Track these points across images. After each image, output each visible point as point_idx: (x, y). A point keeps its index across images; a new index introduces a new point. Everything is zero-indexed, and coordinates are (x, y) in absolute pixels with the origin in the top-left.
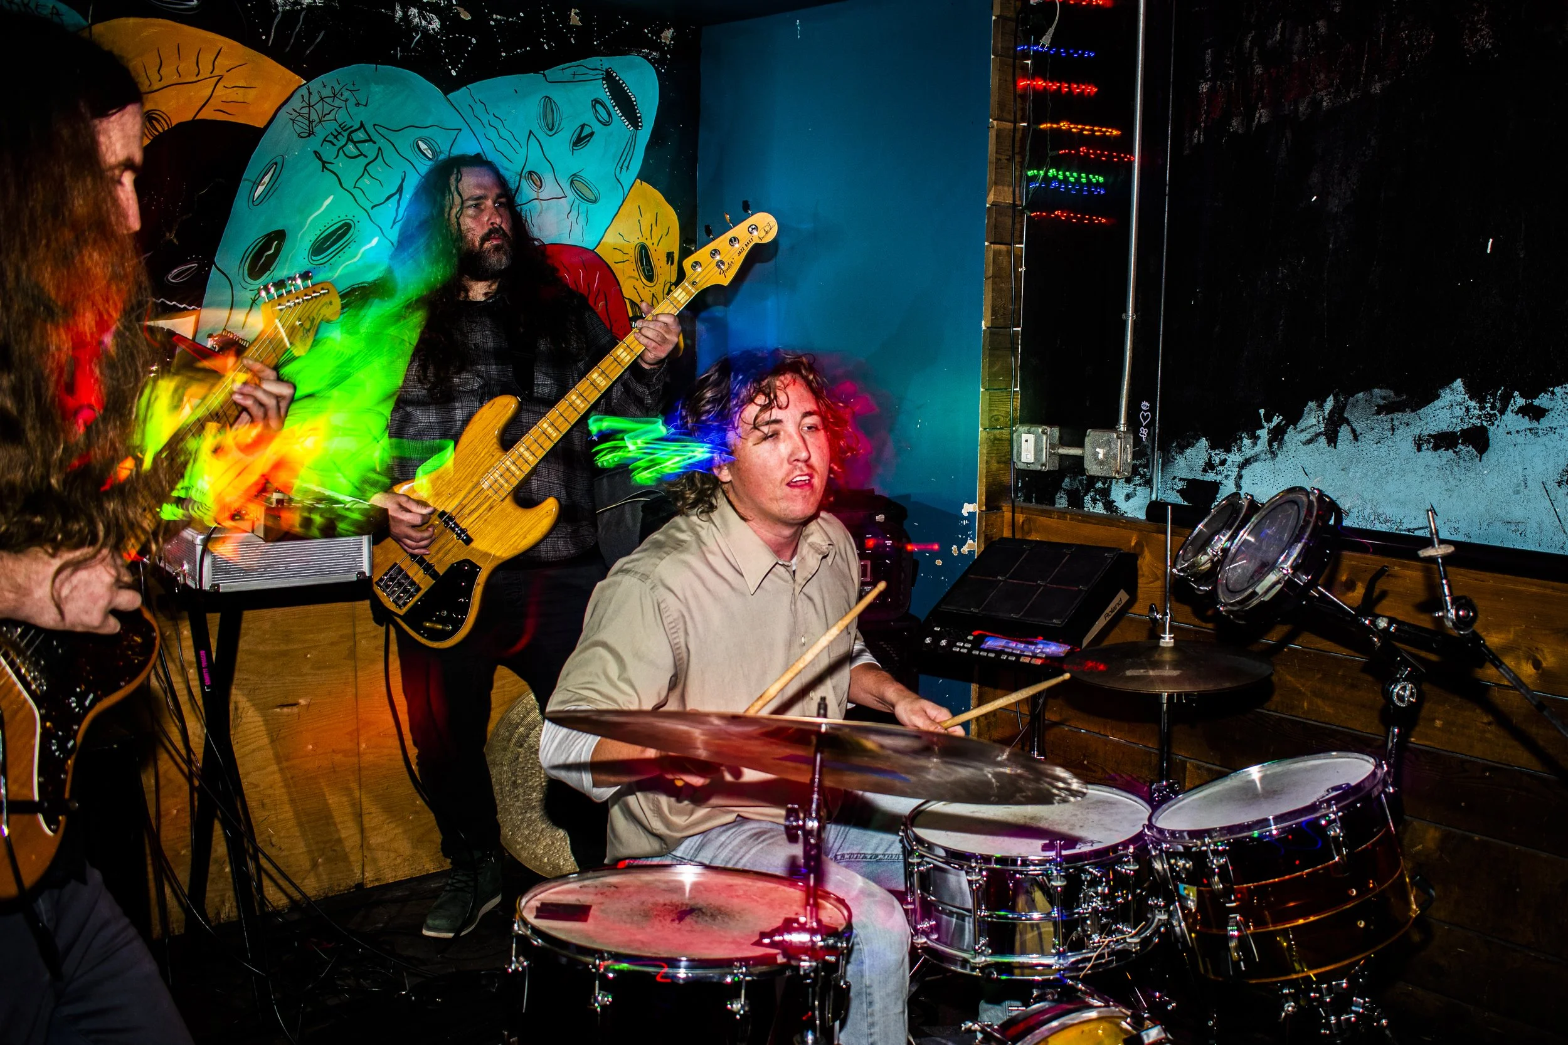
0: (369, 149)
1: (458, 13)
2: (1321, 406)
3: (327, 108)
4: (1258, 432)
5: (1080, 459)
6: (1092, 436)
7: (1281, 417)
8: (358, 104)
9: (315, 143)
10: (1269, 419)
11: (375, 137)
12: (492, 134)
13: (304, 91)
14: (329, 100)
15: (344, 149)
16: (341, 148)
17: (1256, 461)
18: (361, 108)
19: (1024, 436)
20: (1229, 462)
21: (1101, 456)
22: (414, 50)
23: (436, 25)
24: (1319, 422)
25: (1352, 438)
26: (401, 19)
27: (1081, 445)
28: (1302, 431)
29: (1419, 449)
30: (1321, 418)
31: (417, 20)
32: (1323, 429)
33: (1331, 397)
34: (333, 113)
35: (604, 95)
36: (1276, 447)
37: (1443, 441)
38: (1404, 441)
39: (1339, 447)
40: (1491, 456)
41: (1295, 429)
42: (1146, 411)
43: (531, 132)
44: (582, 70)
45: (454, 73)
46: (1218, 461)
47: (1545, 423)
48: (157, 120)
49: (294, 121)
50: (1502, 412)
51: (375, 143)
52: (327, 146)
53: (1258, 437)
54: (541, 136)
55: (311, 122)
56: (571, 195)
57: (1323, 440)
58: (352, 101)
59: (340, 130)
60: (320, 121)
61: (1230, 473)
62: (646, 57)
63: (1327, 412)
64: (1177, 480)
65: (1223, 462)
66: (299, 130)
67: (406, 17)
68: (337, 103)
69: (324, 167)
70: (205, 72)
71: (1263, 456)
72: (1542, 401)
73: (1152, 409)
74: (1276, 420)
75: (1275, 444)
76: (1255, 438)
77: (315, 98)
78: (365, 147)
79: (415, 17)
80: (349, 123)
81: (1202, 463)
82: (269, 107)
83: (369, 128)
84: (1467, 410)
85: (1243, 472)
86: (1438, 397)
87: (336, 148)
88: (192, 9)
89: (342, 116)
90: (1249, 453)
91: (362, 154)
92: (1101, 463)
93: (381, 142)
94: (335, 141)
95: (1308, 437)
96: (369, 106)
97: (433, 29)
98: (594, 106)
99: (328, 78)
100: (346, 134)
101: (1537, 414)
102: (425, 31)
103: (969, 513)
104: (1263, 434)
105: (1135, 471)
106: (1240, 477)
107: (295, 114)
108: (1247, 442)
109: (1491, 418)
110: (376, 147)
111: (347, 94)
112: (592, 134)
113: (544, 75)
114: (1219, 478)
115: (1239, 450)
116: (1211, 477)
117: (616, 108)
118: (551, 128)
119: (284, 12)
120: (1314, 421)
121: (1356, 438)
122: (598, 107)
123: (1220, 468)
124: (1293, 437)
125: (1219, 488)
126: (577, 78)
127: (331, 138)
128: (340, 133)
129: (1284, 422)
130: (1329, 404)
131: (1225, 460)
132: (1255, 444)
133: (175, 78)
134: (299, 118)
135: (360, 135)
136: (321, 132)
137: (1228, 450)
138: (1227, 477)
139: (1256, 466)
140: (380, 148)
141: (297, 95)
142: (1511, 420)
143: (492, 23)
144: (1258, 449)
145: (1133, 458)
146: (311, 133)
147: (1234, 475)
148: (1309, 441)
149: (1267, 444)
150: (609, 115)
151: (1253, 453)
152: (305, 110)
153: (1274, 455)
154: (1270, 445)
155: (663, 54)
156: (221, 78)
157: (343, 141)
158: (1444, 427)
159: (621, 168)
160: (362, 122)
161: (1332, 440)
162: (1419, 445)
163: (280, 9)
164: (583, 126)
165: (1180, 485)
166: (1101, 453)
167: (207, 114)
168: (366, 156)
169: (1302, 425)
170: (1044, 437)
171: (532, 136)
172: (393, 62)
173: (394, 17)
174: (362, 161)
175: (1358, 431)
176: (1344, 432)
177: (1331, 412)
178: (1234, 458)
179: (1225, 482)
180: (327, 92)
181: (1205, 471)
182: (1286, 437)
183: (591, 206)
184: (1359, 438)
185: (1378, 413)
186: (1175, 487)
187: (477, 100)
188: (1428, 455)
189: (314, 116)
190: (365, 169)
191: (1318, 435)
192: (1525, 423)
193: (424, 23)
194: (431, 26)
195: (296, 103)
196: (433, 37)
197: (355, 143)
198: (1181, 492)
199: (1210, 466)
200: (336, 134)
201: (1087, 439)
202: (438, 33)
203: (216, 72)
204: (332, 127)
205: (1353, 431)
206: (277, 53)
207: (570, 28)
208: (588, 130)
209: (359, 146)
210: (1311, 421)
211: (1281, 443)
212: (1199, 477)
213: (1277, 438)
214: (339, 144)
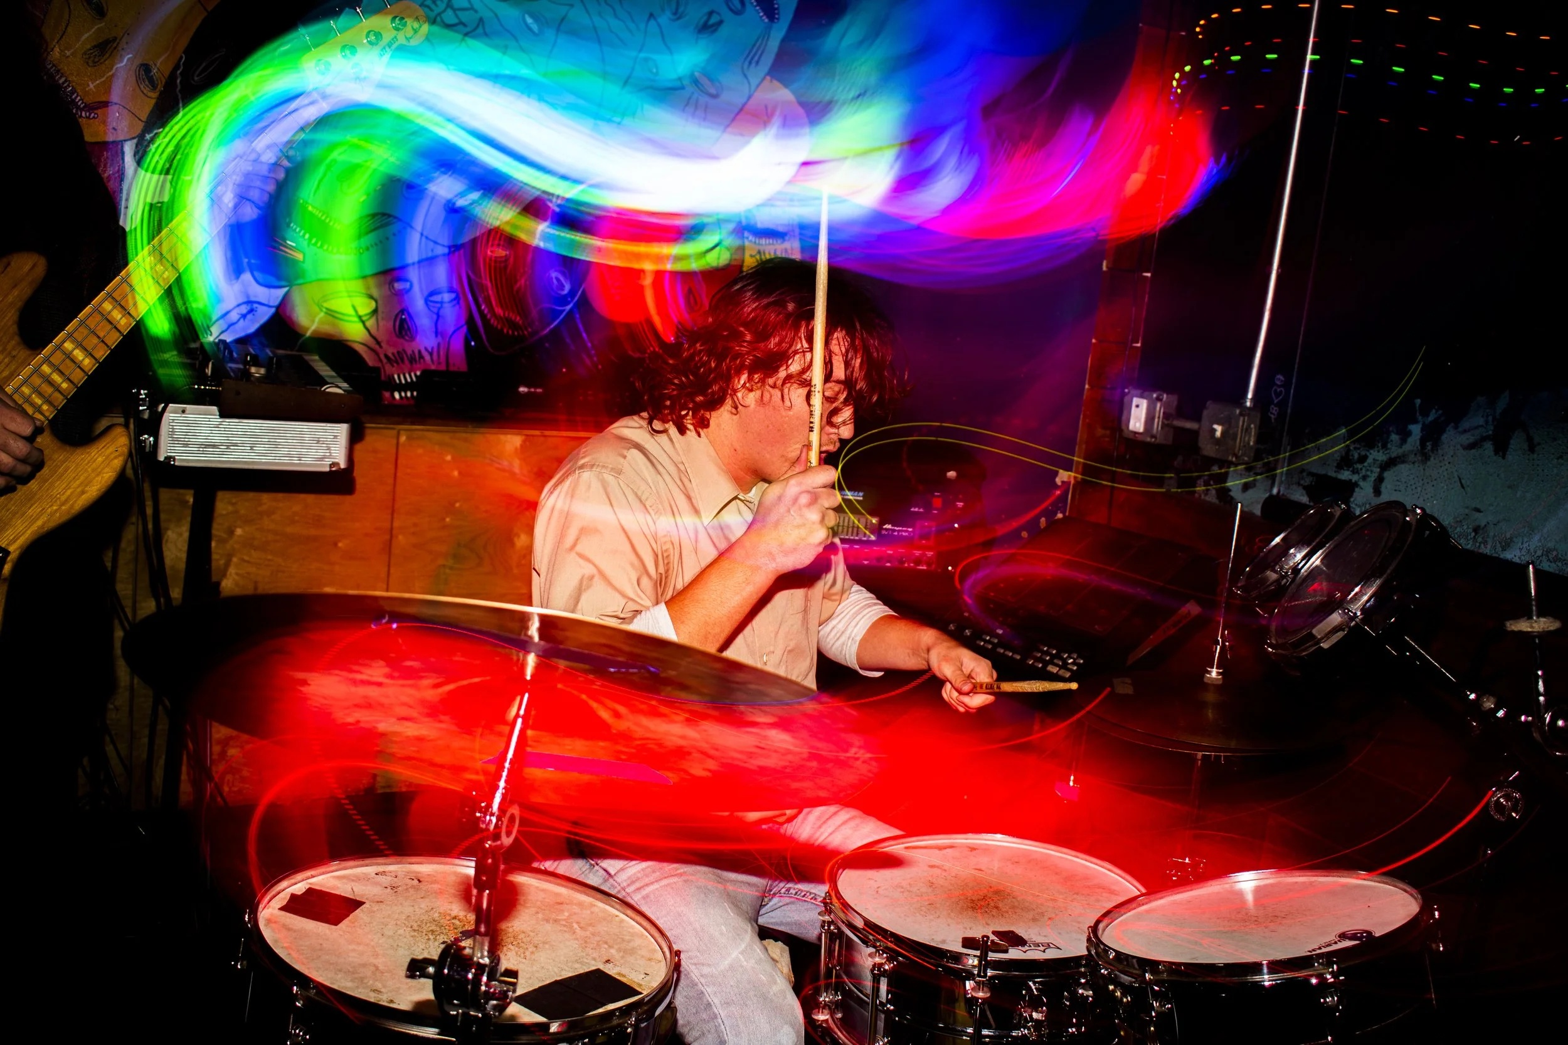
0: (468, 17)
2: (1492, 403)
4: (1410, 427)
5: (1195, 434)
6: (1211, 408)
7: (1440, 412)
10: (1426, 414)
12: (608, 14)
15: (443, 15)
16: (438, 14)
17: (1403, 462)
19: (1136, 401)
20: (1370, 460)
21: (1218, 434)
24: (1487, 422)
25: (1526, 446)
27: (1198, 419)
28: (1465, 431)
30: (1490, 418)
32: (1490, 432)
33: (1507, 394)
36: (1429, 448)
39: (1509, 457)
41: (1456, 428)
42: (1279, 386)
43: (652, 15)
46: (1356, 456)
51: (476, 11)
53: (1409, 434)
54: (663, 20)
56: (689, 89)
57: (1489, 446)
61: (1369, 473)
63: (1499, 411)
64: (1305, 474)
65: (1363, 459)
71: (1412, 458)
73: (1287, 385)
74: (1432, 416)
75: (1429, 445)
76: (1405, 435)
78: (464, 15)
81: (1337, 456)
85: (1386, 474)
87: (431, 14)
90: (1395, 451)
91: (460, 22)
92: (1218, 442)
93: (483, 11)
94: (433, 7)
95: (1472, 439)
103: (1063, 482)
104: (1416, 429)
105: (1258, 456)
106: (1380, 480)
108: (1394, 437)
110: (477, 16)
112: (721, 22)
114: (1355, 478)
115: (1384, 446)
116: (1345, 475)
118: (676, 14)
120: (1481, 421)
121: (1532, 449)
123: (1359, 466)
124: (1452, 439)
125: (1353, 491)
129: (1442, 419)
130: (1502, 403)
131: (1366, 457)
132: (1404, 441)
137: (1371, 445)
138: (1365, 478)
139: (1403, 468)
140: (481, 18)
144: (1407, 447)
145: (1257, 442)
147: (1373, 477)
148: (1472, 446)
149: (1418, 443)
150: (743, 3)
151: (1400, 451)
153: (1426, 458)
154: (1423, 444)
159: (750, 63)
161: (1501, 449)
164: (711, 13)
165: (1307, 481)
166: (1219, 429)
168: (465, 25)
169: (1465, 424)
170: (1159, 405)
171: (652, 21)
174: (460, 30)
175: (1536, 440)
176: (1517, 442)
177: (1504, 413)
178: (1377, 455)
179: (1361, 483)
181: (1339, 467)
182: (1444, 437)
183: (711, 102)
184: (1536, 449)
186: (1302, 482)
190: (463, 39)
191: (1484, 439)
197: (455, 10)
198: (1308, 490)
199: (1345, 462)
201: (1205, 413)
205: (1530, 439)
208: (714, 19)
209: (459, 13)
210: (1477, 421)
211: (1436, 444)
212: (1332, 474)
213: (1432, 437)
214: (437, 10)
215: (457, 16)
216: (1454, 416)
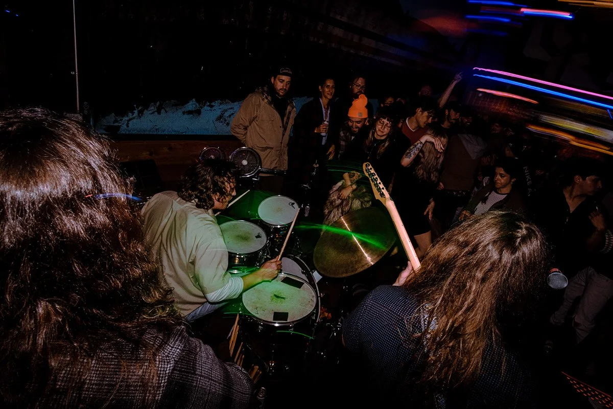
2: (155, 104)
4: (134, 111)
10: (138, 108)
29: (184, 114)
37: (190, 112)
38: (180, 113)
39: (162, 115)
40: (201, 116)
47: (213, 108)
50: (204, 106)
57: (156, 113)
63: (157, 106)
65: (121, 120)
71: (136, 118)
72: (213, 104)
73: (88, 104)
74: (140, 108)
75: (140, 115)
76: (133, 113)
81: (113, 120)
84: (196, 105)
85: (130, 122)
86: (189, 103)
90: (131, 117)
101: (212, 106)
104: (136, 112)
108: (130, 114)
109: (202, 107)
114: (120, 124)
115: (127, 116)
116: (116, 124)
121: (166, 112)
129: (143, 109)
130: (158, 104)
131: (122, 119)
132: (133, 114)
137: (123, 116)
138: (123, 124)
142: (206, 108)
144: (135, 115)
147: (126, 123)
148: (152, 113)
153: (140, 117)
154: (139, 114)
158: (190, 109)
161: (159, 113)
162: (184, 113)
165: (104, 127)
169: (149, 109)
175: (167, 110)
176: (163, 111)
177: (159, 106)
178: (126, 118)
181: (114, 123)
182: (144, 112)
185: (172, 106)
188: (186, 116)
191: (155, 111)
192: (209, 108)
205: (166, 111)
210: (152, 108)
211: (142, 114)
212: (112, 124)
213: (141, 113)
216: (146, 107)
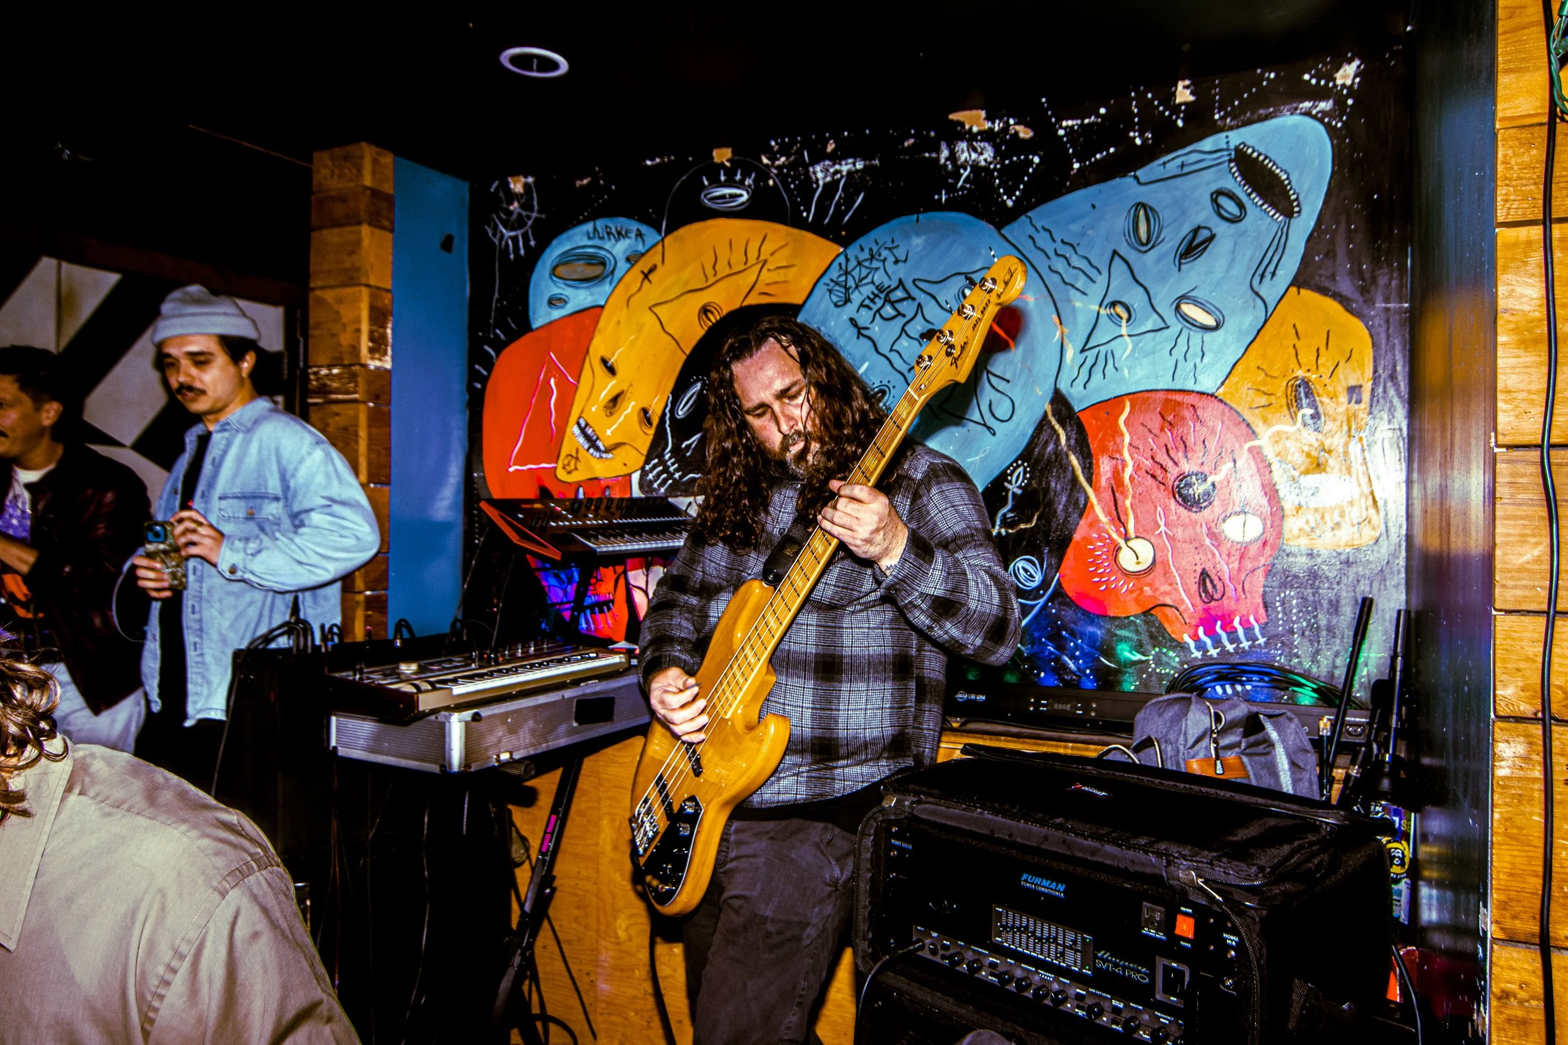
0: (908, 308)
1: (1017, 133)
3: (864, 272)
8: (897, 262)
9: (850, 310)
11: (915, 292)
12: (1060, 265)
13: (842, 259)
14: (867, 264)
15: (882, 312)
16: (878, 311)
18: (900, 265)
22: (963, 188)
23: (988, 154)
26: (947, 159)
31: (966, 154)
34: (870, 276)
35: (1233, 183)
43: (1115, 252)
44: (1195, 157)
45: (1010, 203)
48: (712, 312)
49: (830, 291)
51: (914, 299)
52: (863, 311)
54: (1131, 255)
55: (847, 289)
56: (1176, 326)
58: (891, 259)
59: (876, 292)
60: (857, 287)
62: (1308, 114)
66: (835, 299)
67: (953, 157)
68: (875, 264)
69: (859, 334)
70: (752, 259)
77: (853, 263)
78: (903, 307)
79: (963, 151)
80: (887, 283)
82: (806, 283)
83: (909, 285)
87: (871, 313)
88: (743, 204)
89: (879, 277)
91: (899, 314)
93: (921, 297)
94: (872, 305)
96: (909, 261)
97: (985, 160)
98: (1214, 201)
99: (867, 241)
100: (882, 296)
102: (975, 167)
107: (832, 284)
110: (915, 304)
111: (885, 253)
112: (1212, 237)
113: (1136, 177)
117: (1253, 196)
118: (1147, 244)
119: (825, 185)
122: (1223, 201)
126: (1186, 170)
127: (867, 302)
128: (876, 296)
133: (727, 271)
134: (837, 288)
135: (900, 294)
136: (857, 298)
140: (919, 305)
141: (836, 265)
143: (1061, 132)
146: (848, 300)
150: (1241, 206)
152: (843, 278)
155: (1340, 102)
156: (765, 262)
157: (879, 303)
159: (1262, 276)
160: (900, 280)
163: (821, 183)
164: (1196, 231)
167: (754, 300)
168: (904, 316)
171: (1117, 259)
172: (938, 207)
173: (938, 159)
174: (901, 321)
180: (866, 255)
183: (1208, 336)
187: (1039, 228)
189: (851, 283)
190: (903, 330)
193: (974, 156)
194: (982, 158)
195: (834, 273)
196: (986, 169)
197: (892, 303)
200: (872, 296)
202: (991, 163)
203: (762, 258)
204: (867, 290)
206: (817, 228)
207: (1176, 109)
208: (1204, 234)
209: (897, 305)
214: (875, 308)
215: (895, 309)
